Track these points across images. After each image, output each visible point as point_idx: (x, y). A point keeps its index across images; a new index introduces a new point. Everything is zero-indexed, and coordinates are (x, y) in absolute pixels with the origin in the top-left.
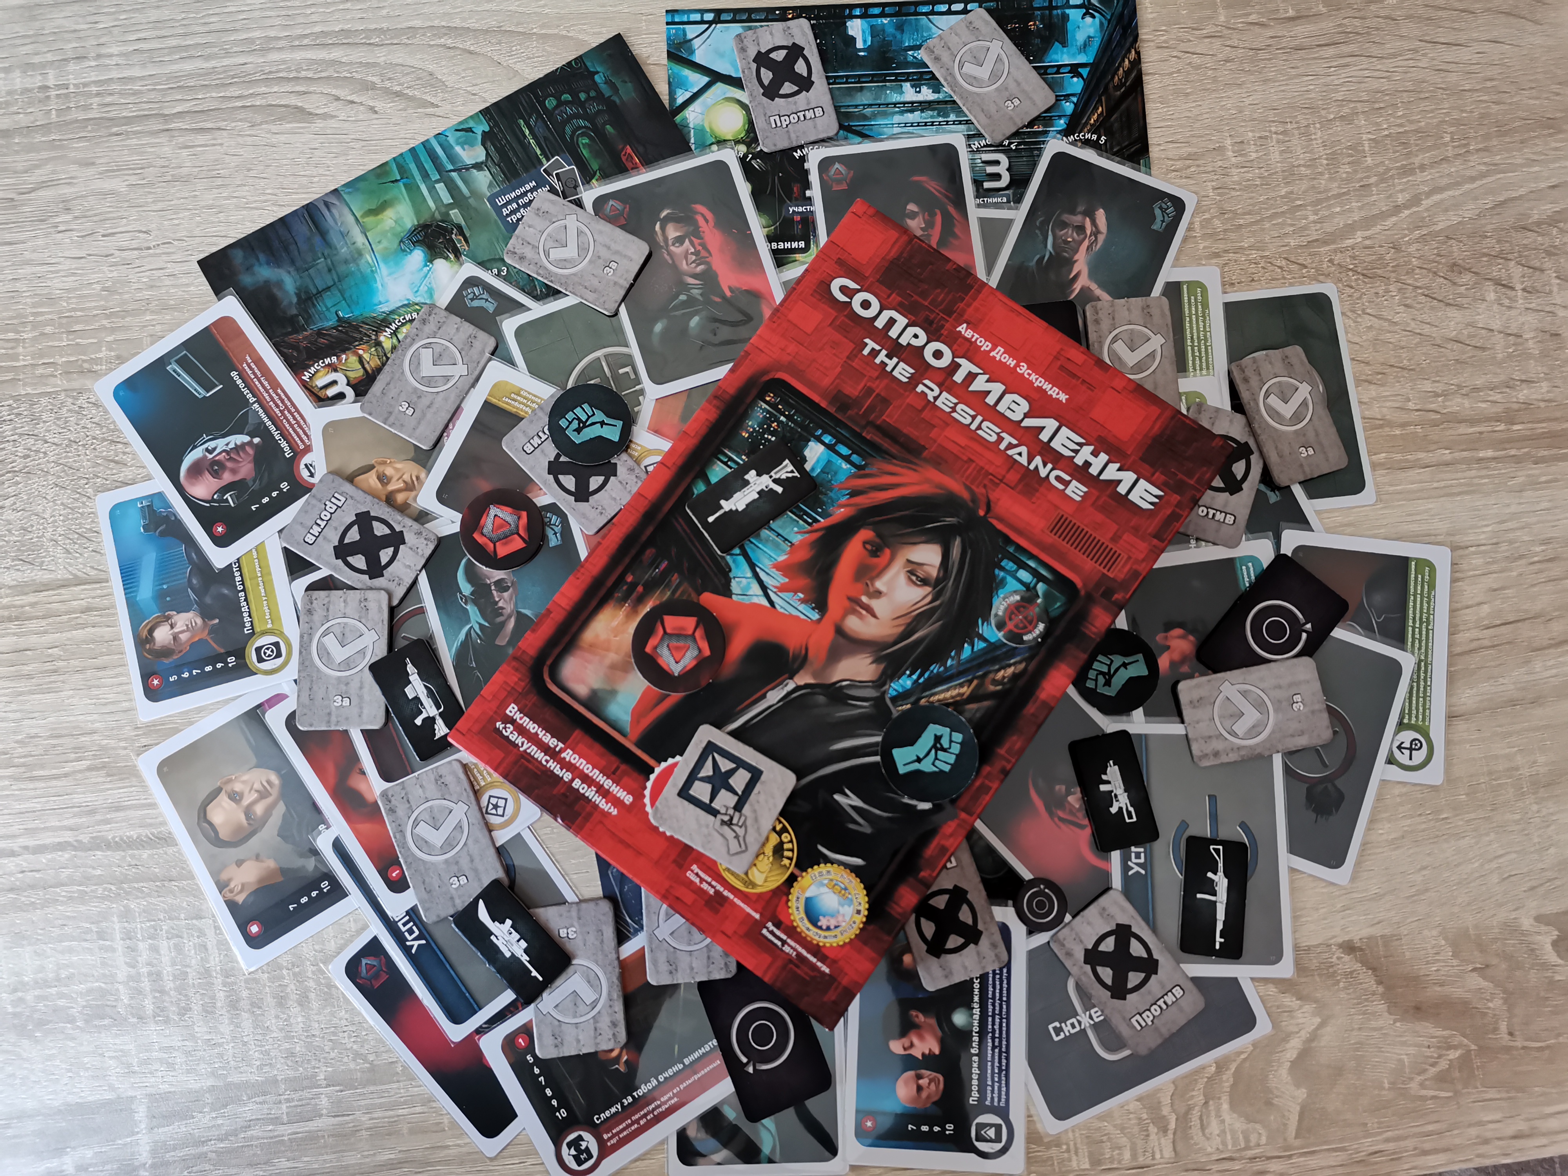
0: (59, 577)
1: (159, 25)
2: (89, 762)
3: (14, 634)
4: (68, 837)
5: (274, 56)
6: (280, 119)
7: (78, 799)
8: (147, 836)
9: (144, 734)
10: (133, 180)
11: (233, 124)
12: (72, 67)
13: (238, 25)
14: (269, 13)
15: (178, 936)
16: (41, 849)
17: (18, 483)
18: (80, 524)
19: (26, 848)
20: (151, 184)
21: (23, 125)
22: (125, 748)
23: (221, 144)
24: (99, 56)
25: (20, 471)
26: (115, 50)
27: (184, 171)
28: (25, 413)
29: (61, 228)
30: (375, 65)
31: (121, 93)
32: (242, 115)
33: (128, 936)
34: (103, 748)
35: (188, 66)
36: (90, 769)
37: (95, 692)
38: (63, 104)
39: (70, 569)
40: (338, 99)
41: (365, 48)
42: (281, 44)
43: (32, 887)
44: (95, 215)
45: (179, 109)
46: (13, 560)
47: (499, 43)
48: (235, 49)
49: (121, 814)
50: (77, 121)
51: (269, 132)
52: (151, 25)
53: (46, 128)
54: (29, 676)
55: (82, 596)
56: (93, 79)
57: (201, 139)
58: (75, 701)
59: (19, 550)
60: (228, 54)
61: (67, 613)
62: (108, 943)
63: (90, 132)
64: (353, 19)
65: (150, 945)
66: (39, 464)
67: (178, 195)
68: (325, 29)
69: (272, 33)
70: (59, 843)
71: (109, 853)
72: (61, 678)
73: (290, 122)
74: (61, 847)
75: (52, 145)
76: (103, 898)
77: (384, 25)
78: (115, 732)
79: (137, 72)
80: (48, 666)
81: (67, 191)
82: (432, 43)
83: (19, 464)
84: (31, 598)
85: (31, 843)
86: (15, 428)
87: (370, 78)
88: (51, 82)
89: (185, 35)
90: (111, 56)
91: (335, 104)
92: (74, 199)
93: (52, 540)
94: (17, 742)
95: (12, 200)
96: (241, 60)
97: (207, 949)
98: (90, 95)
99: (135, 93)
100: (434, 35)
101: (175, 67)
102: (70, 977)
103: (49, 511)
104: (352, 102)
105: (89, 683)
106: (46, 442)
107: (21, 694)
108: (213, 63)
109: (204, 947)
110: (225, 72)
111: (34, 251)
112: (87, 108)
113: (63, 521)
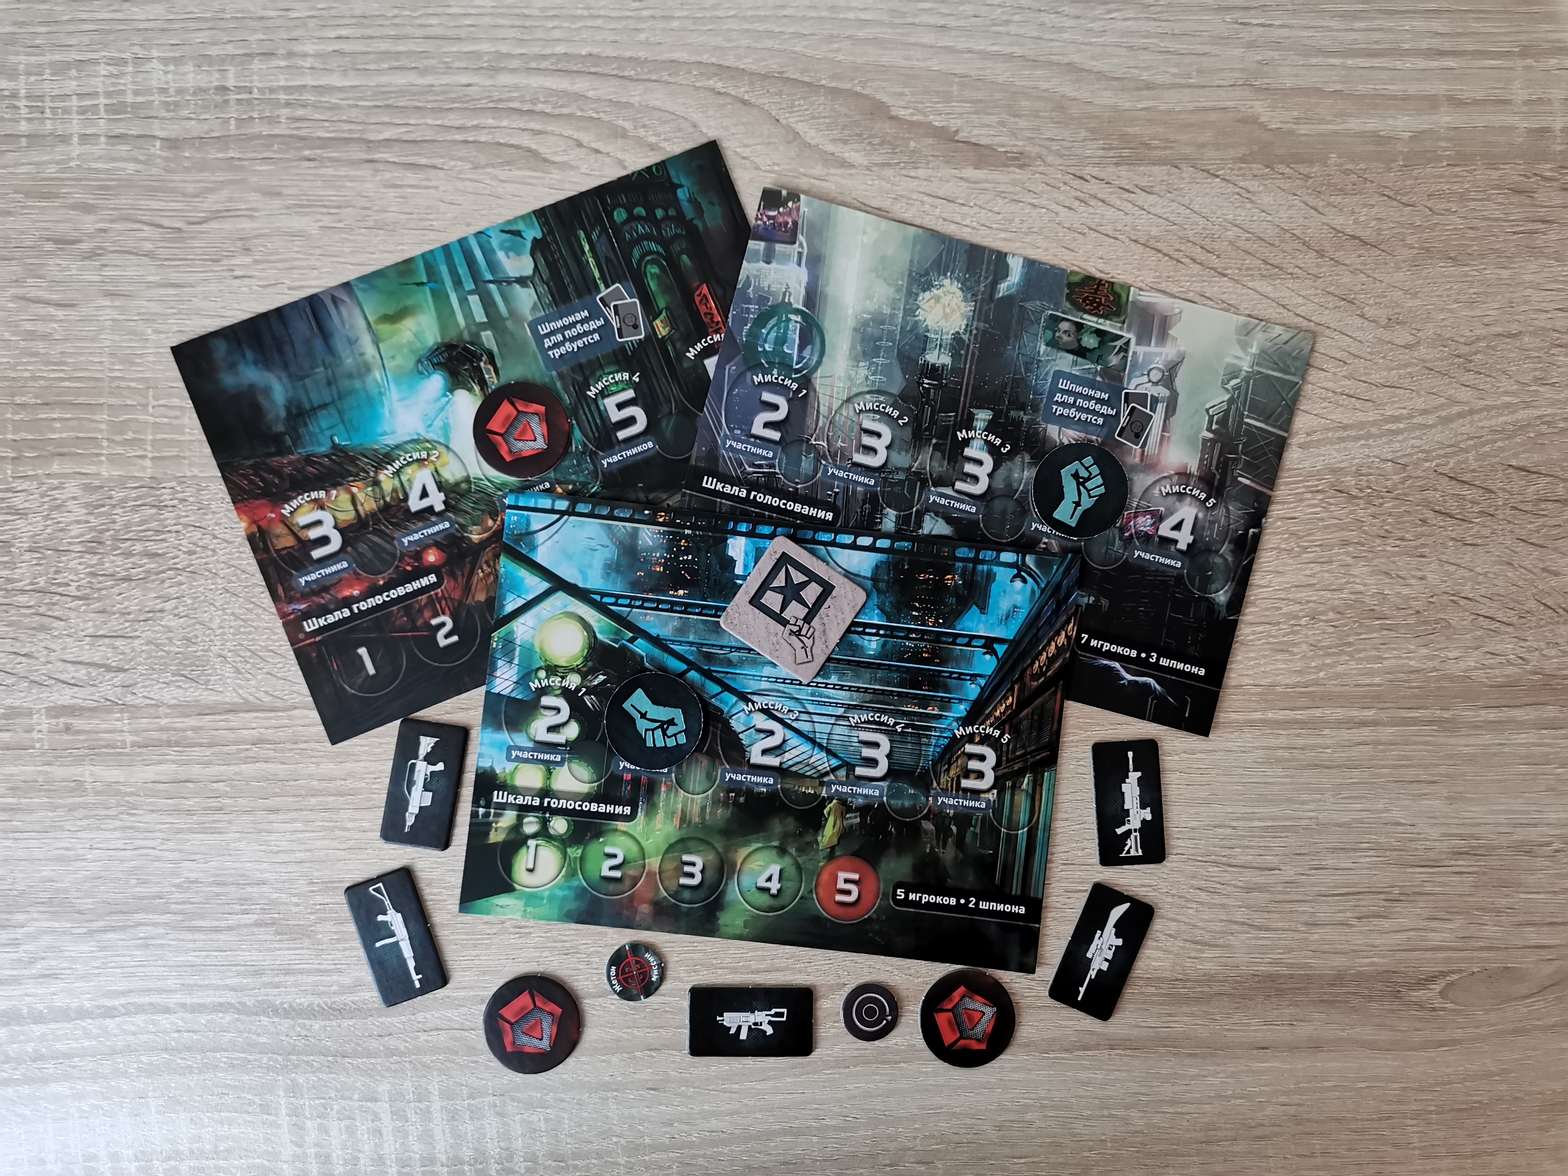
0: (227, 699)
1: (365, 21)
2: (257, 917)
3: (173, 762)
4: (231, 998)
5: (504, 79)
6: (508, 163)
7: (245, 956)
8: (319, 1005)
9: (320, 890)
10: (327, 221)
11: (453, 163)
12: (257, 65)
13: (462, 33)
14: (500, 21)
15: (349, 1118)
16: (200, 1008)
17: (181, 584)
18: (253, 640)
19: (183, 1006)
20: (349, 229)
21: (195, 134)
22: (297, 905)
23: (436, 188)
24: (290, 55)
25: (183, 570)
26: (309, 48)
27: (390, 217)
28: (191, 499)
29: (238, 273)
30: (628, 105)
31: (315, 107)
32: (463, 152)
33: (295, 1112)
34: (273, 902)
35: (400, 80)
36: (257, 924)
37: (265, 836)
38: (245, 112)
39: (241, 692)
40: (580, 145)
41: (616, 82)
42: (515, 64)
43: (189, 1049)
44: (280, 261)
45: (386, 135)
46: (174, 675)
47: (780, 93)
48: (458, 64)
49: (291, 979)
50: (260, 136)
51: (495, 178)
52: (354, 21)
53: (223, 141)
54: (189, 812)
55: (254, 725)
56: (282, 83)
57: (411, 177)
58: (242, 845)
59: (181, 663)
60: (448, 69)
61: (236, 743)
62: (273, 1118)
63: (276, 152)
64: (604, 41)
65: (320, 1125)
66: (207, 564)
67: (381, 247)
68: (570, 50)
69: (504, 49)
70: (220, 1004)
71: (276, 1020)
72: (227, 817)
73: (520, 169)
74: (222, 1008)
75: (230, 164)
76: (269, 1069)
77: (642, 54)
78: (287, 885)
79: (335, 80)
80: (213, 803)
81: (246, 225)
82: (698, 84)
83: (183, 560)
84: (193, 722)
85: (189, 1000)
86: (180, 517)
87: (620, 122)
88: (231, 83)
89: (397, 38)
90: (305, 55)
91: (578, 151)
92: (256, 237)
93: (220, 656)
94: (174, 886)
95: (179, 230)
96: (464, 79)
97: (381, 1134)
98: (276, 104)
99: (334, 108)
100: (702, 74)
101: (383, 79)
102: (228, 1151)
103: (217, 621)
104: (597, 151)
105: (259, 827)
106: (215, 537)
107: (180, 831)
108: (428, 80)
109: (378, 1133)
110: (443, 92)
111: (205, 298)
112: (272, 120)
113: (234, 634)
